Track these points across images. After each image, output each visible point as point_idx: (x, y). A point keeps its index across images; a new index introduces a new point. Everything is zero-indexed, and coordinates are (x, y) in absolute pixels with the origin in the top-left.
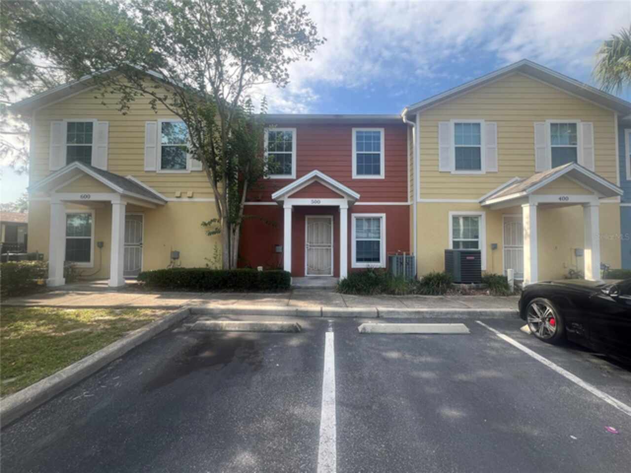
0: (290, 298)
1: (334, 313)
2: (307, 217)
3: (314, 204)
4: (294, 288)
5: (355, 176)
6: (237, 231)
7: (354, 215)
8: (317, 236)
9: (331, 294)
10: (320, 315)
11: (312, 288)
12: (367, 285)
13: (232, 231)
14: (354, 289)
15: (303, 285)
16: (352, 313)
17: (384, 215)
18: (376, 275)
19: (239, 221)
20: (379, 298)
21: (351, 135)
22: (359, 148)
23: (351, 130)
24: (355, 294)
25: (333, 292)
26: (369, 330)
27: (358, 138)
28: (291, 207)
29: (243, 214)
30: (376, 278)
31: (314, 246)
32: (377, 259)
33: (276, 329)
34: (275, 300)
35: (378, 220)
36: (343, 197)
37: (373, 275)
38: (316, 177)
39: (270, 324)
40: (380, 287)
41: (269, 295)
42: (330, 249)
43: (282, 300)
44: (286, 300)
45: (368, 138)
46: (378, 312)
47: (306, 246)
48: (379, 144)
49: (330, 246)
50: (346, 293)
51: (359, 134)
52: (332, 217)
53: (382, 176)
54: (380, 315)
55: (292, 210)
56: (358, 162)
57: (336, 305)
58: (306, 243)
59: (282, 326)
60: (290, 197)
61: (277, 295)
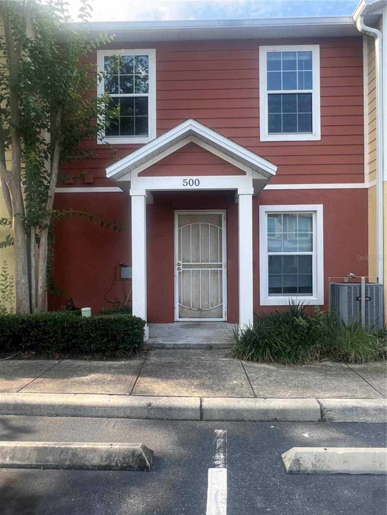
0: (140, 372)
1: (227, 411)
2: (177, 213)
3: (188, 187)
4: (152, 347)
5: (265, 136)
6: (44, 240)
7: (264, 209)
8: (197, 248)
9: (223, 361)
10: (198, 416)
11: (187, 347)
12: (293, 342)
13: (33, 240)
14: (268, 351)
15: (169, 342)
16: (266, 412)
17: (319, 208)
18: (308, 321)
19: (47, 221)
20: (319, 371)
21: (257, 60)
22: (272, 83)
23: (258, 49)
24: (269, 362)
25: (226, 356)
26: (308, 465)
27: (271, 65)
28: (144, 193)
29: (54, 207)
30: (309, 329)
31: (190, 266)
32: (308, 290)
33: (96, 461)
34: (109, 377)
35: (308, 217)
36: (243, 173)
37: (303, 323)
38: (191, 133)
39: (84, 450)
40: (319, 345)
41: (101, 363)
42: (221, 271)
43: (122, 377)
44: (131, 378)
45: (290, 65)
46: (322, 411)
47: (176, 267)
48: (309, 76)
49: (221, 266)
50: (251, 359)
51: (273, 59)
52: (223, 213)
53: (316, 135)
54: (327, 415)
55: (147, 199)
56: (270, 110)
57: (234, 392)
58: (177, 261)
59: (110, 455)
60: (142, 174)
61: (116, 363)
